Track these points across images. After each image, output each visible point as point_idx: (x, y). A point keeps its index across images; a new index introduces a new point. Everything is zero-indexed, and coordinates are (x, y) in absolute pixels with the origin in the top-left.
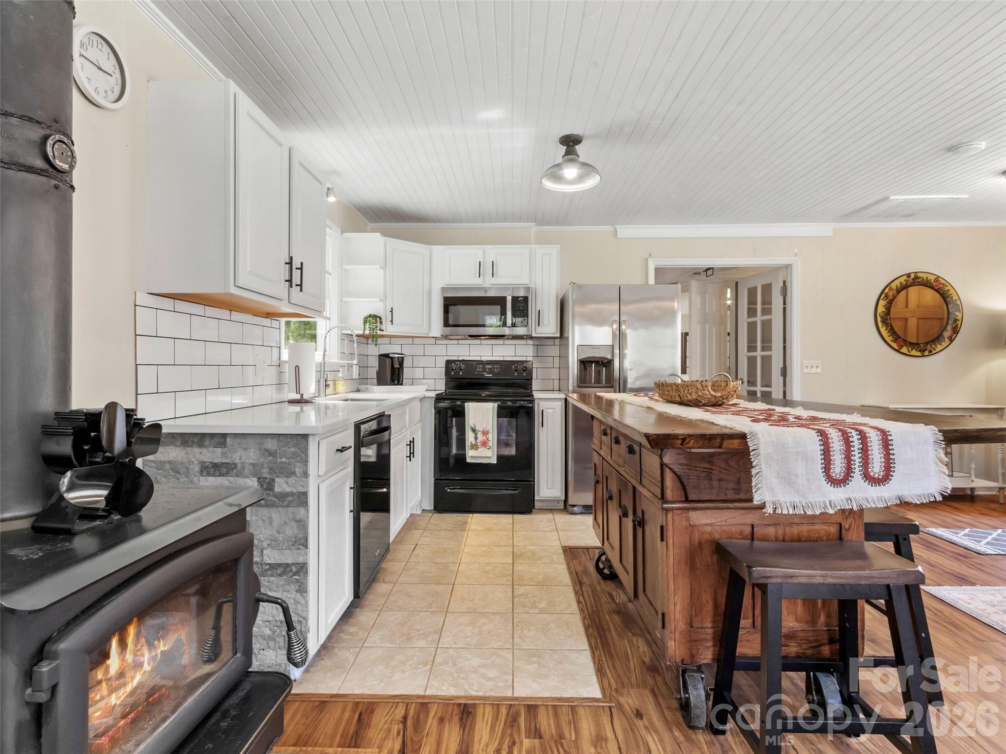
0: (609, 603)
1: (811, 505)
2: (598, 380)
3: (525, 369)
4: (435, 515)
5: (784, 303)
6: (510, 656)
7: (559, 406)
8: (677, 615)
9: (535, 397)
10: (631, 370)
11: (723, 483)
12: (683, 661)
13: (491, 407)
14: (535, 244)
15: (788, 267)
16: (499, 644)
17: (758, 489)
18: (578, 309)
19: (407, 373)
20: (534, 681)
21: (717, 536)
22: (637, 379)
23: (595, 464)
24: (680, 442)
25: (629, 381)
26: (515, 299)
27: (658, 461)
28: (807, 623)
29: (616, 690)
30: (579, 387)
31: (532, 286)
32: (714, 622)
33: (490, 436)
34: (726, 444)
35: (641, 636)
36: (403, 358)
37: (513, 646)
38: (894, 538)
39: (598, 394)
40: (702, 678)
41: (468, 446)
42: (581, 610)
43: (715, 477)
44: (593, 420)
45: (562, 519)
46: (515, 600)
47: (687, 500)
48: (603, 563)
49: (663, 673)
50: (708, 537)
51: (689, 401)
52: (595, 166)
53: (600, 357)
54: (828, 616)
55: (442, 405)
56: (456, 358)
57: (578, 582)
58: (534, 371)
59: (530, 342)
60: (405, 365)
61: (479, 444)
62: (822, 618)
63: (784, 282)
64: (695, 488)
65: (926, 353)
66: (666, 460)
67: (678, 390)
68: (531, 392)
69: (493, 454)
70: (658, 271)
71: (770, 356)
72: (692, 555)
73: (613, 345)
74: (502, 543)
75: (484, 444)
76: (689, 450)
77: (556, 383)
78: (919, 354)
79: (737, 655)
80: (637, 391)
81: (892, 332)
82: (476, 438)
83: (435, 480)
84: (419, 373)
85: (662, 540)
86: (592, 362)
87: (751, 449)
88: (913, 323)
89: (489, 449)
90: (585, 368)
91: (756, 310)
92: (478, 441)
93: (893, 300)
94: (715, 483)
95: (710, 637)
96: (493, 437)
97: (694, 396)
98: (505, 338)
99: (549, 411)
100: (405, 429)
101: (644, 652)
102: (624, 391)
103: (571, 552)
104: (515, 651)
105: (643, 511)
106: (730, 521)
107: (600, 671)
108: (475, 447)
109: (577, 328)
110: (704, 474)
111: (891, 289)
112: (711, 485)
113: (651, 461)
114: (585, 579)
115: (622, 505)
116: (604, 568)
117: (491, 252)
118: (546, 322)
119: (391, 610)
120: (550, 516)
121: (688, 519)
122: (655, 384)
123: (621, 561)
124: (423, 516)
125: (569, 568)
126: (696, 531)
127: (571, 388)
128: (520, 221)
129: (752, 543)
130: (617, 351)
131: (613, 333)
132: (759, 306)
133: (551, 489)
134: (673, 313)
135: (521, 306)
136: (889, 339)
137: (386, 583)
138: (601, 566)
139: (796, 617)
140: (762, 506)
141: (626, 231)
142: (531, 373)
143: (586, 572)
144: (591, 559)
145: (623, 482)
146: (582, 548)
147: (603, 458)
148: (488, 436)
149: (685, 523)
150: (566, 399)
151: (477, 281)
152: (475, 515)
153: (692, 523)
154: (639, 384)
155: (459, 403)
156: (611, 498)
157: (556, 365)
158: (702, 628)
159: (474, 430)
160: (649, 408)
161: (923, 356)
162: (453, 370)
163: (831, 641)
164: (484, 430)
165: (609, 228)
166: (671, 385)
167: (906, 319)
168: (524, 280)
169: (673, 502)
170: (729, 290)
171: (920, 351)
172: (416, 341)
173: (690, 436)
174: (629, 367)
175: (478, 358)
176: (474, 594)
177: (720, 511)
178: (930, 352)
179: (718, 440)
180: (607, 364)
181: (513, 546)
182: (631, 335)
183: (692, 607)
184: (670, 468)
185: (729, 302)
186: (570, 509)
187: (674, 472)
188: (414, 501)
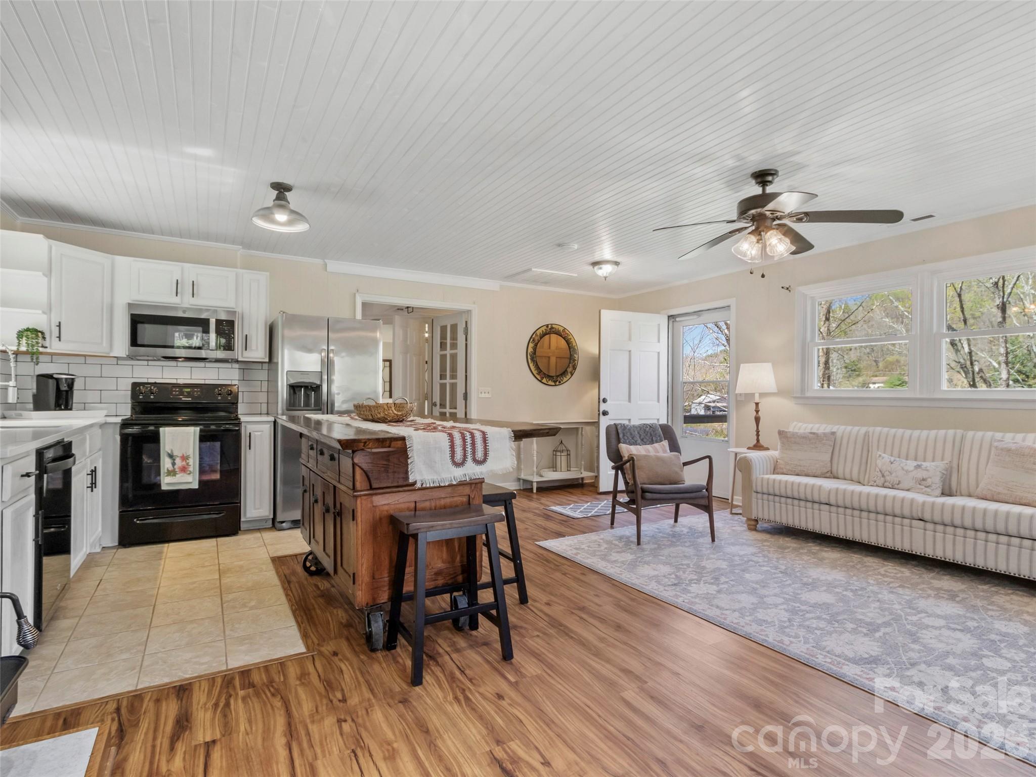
0: (315, 591)
1: (443, 480)
2: (307, 404)
3: (230, 393)
4: (119, 550)
5: (466, 340)
6: (222, 644)
7: (267, 429)
8: (364, 572)
9: (241, 420)
10: (338, 394)
11: (396, 474)
12: (367, 604)
13: (192, 433)
14: (241, 268)
15: (469, 312)
16: (210, 639)
17: (412, 472)
18: (287, 333)
19: (77, 396)
20: (246, 655)
21: (392, 512)
22: (344, 402)
23: (303, 476)
24: (362, 444)
25: (336, 405)
26: (219, 322)
27: (351, 462)
28: (449, 563)
29: (318, 644)
30: (288, 410)
31: (239, 310)
32: (389, 573)
33: (191, 461)
34: (393, 444)
35: (340, 607)
36: (73, 379)
37: (225, 638)
38: (504, 503)
39: (306, 415)
40: (381, 615)
41: (164, 473)
42: (289, 600)
43: (390, 471)
44: (301, 438)
45: (270, 536)
46: (224, 605)
47: (371, 488)
48: (310, 561)
49: (356, 625)
50: (386, 513)
51: (379, 419)
52: (303, 214)
53: (310, 383)
54: (462, 556)
55: (129, 431)
56: (145, 381)
57: (286, 582)
58: (240, 394)
59: (236, 366)
60: (76, 386)
61: (177, 470)
62: (458, 558)
63: (466, 322)
64: (377, 479)
65: (557, 383)
66: (356, 461)
67: (370, 410)
68: (237, 415)
69: (194, 479)
70: (365, 305)
71: (456, 383)
72: (374, 527)
73: (321, 372)
74: (206, 564)
75: (184, 469)
76: (369, 450)
77: (264, 407)
78: (553, 384)
79: (404, 592)
80: (341, 413)
81: (537, 367)
82: (174, 464)
83: (120, 512)
84: (92, 396)
85: (353, 520)
86: (301, 387)
87: (408, 446)
88: (553, 360)
89: (189, 474)
90: (295, 393)
91: (446, 343)
92: (176, 467)
93: (538, 343)
94: (390, 475)
95: (386, 583)
96: (194, 463)
97: (382, 415)
98: (208, 360)
99: (256, 433)
100: (84, 458)
101: (342, 617)
102: (332, 413)
103: (278, 561)
104: (227, 641)
105: (341, 504)
106: (401, 501)
107: (305, 636)
108: (173, 473)
109: (286, 352)
110: (383, 469)
111: (536, 335)
112: (388, 476)
113: (346, 463)
114: (293, 579)
115: (325, 503)
116: (311, 566)
117: (191, 271)
118: (254, 347)
119: (82, 638)
120: (258, 535)
121: (372, 502)
122: (354, 406)
123: (324, 550)
124: (104, 553)
125: (278, 573)
126: (377, 510)
127: (280, 412)
128: (225, 242)
129: (415, 513)
130: (325, 377)
131: (322, 361)
132: (448, 341)
133: (258, 509)
134: (375, 342)
135: (226, 329)
136: (535, 372)
137: (68, 618)
138: (308, 564)
139: (443, 561)
140: (414, 483)
141: (334, 266)
142: (237, 397)
143: (294, 573)
144: (298, 563)
145: (326, 484)
146: (291, 556)
147: (310, 470)
148: (188, 461)
149: (369, 505)
150: (275, 422)
151: (172, 300)
152: (172, 544)
153: (374, 505)
154: (345, 407)
155: (152, 428)
156: (316, 501)
157: (265, 389)
158: (381, 578)
159: (171, 456)
160: (348, 425)
161: (556, 385)
162: (142, 393)
163: (463, 573)
164: (183, 455)
165: (318, 261)
166: (365, 406)
167: (549, 357)
168: (230, 304)
169: (361, 491)
170: (427, 325)
171: (554, 382)
172: (89, 360)
173: (369, 440)
174: (336, 392)
175: (174, 381)
176: (179, 609)
177: (394, 494)
178: (560, 382)
179: (388, 442)
180: (317, 388)
181: (219, 564)
182: (339, 362)
183: (374, 565)
184: (359, 466)
185: (427, 335)
186: (277, 525)
187: (362, 469)
188: (94, 537)
